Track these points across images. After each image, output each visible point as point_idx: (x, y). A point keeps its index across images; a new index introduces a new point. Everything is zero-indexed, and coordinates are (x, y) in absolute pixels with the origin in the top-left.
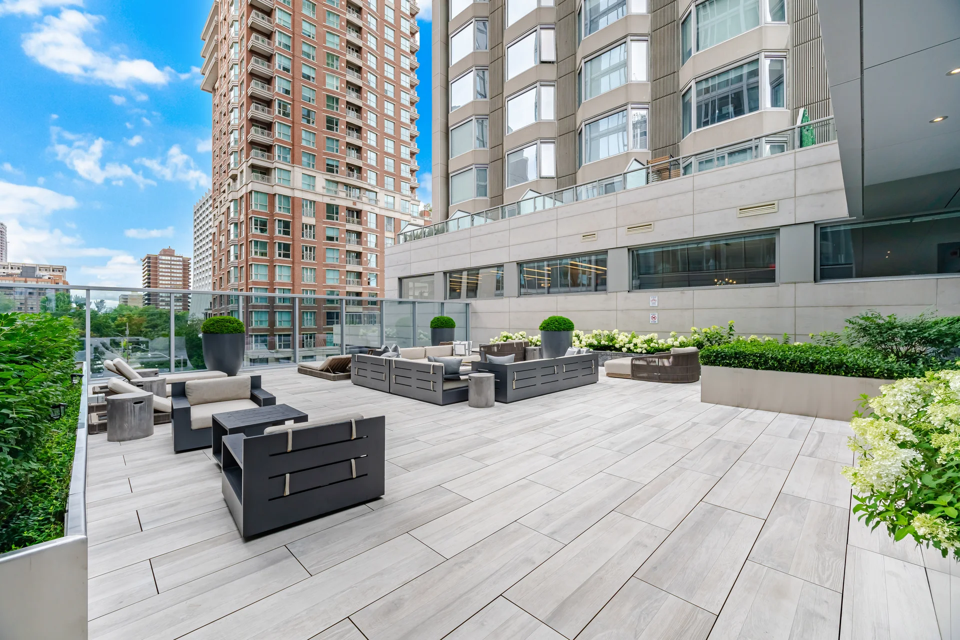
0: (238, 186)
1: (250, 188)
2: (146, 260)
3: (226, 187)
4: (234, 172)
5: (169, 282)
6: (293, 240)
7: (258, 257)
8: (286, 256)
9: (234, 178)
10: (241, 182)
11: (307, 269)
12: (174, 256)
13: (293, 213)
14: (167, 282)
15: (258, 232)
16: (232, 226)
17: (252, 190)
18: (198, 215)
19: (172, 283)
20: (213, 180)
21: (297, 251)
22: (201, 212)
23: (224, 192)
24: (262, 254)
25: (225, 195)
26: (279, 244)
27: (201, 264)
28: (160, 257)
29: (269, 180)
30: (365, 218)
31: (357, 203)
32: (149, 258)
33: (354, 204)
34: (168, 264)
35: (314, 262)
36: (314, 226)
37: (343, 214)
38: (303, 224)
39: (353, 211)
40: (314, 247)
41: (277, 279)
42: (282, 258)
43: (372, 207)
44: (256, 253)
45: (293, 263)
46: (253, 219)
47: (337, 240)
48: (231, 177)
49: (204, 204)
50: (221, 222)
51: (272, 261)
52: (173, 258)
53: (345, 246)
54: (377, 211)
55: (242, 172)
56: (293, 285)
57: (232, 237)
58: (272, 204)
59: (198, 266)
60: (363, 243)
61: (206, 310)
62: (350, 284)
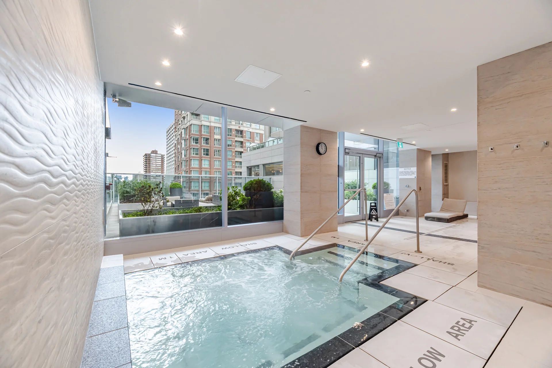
0: (186, 122)
1: (191, 123)
2: (145, 156)
3: (180, 122)
4: (184, 115)
5: (155, 167)
6: (210, 147)
7: (194, 155)
8: (207, 155)
9: (184, 118)
10: (187, 120)
11: (217, 160)
12: (157, 154)
13: (210, 134)
14: (154, 167)
15: (194, 144)
16: (183, 141)
17: (192, 124)
18: (168, 133)
19: (157, 167)
20: (175, 118)
21: (211, 152)
22: (170, 132)
23: (180, 124)
24: (196, 154)
25: (180, 126)
26: (204, 149)
27: (170, 158)
28: (152, 155)
29: (199, 119)
30: (245, 134)
31: (241, 127)
32: (146, 155)
33: (239, 127)
34: (155, 158)
35: (220, 157)
36: (220, 139)
37: (234, 133)
38: (215, 139)
39: (239, 131)
40: (220, 150)
41: (203, 166)
42: (205, 156)
43: (249, 129)
44: (193, 153)
45: (210, 158)
46: (192, 137)
47: (231, 146)
48: (182, 118)
49: (171, 127)
50: (178, 139)
51: (201, 157)
52: (157, 155)
53: (234, 149)
54: (251, 130)
55: (187, 115)
56: (210, 169)
57: (183, 146)
58: (200, 131)
59: (168, 159)
60: (244, 147)
61: (172, 181)
62: (237, 168)
